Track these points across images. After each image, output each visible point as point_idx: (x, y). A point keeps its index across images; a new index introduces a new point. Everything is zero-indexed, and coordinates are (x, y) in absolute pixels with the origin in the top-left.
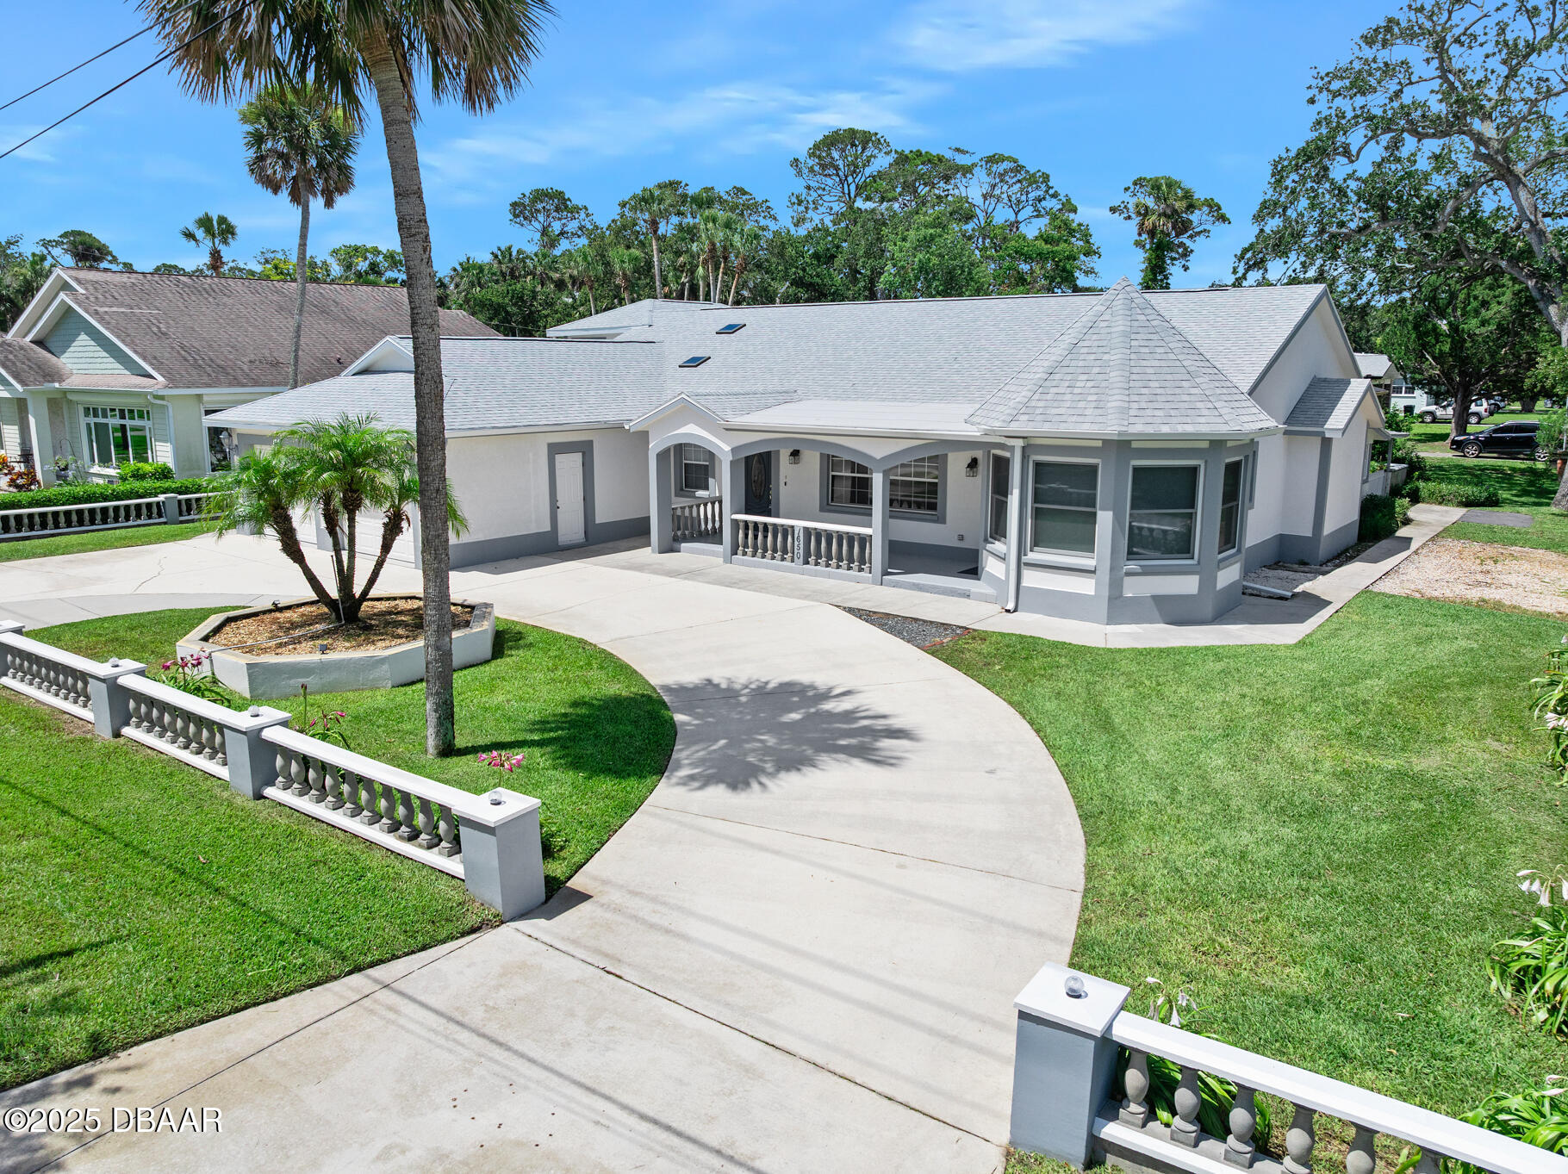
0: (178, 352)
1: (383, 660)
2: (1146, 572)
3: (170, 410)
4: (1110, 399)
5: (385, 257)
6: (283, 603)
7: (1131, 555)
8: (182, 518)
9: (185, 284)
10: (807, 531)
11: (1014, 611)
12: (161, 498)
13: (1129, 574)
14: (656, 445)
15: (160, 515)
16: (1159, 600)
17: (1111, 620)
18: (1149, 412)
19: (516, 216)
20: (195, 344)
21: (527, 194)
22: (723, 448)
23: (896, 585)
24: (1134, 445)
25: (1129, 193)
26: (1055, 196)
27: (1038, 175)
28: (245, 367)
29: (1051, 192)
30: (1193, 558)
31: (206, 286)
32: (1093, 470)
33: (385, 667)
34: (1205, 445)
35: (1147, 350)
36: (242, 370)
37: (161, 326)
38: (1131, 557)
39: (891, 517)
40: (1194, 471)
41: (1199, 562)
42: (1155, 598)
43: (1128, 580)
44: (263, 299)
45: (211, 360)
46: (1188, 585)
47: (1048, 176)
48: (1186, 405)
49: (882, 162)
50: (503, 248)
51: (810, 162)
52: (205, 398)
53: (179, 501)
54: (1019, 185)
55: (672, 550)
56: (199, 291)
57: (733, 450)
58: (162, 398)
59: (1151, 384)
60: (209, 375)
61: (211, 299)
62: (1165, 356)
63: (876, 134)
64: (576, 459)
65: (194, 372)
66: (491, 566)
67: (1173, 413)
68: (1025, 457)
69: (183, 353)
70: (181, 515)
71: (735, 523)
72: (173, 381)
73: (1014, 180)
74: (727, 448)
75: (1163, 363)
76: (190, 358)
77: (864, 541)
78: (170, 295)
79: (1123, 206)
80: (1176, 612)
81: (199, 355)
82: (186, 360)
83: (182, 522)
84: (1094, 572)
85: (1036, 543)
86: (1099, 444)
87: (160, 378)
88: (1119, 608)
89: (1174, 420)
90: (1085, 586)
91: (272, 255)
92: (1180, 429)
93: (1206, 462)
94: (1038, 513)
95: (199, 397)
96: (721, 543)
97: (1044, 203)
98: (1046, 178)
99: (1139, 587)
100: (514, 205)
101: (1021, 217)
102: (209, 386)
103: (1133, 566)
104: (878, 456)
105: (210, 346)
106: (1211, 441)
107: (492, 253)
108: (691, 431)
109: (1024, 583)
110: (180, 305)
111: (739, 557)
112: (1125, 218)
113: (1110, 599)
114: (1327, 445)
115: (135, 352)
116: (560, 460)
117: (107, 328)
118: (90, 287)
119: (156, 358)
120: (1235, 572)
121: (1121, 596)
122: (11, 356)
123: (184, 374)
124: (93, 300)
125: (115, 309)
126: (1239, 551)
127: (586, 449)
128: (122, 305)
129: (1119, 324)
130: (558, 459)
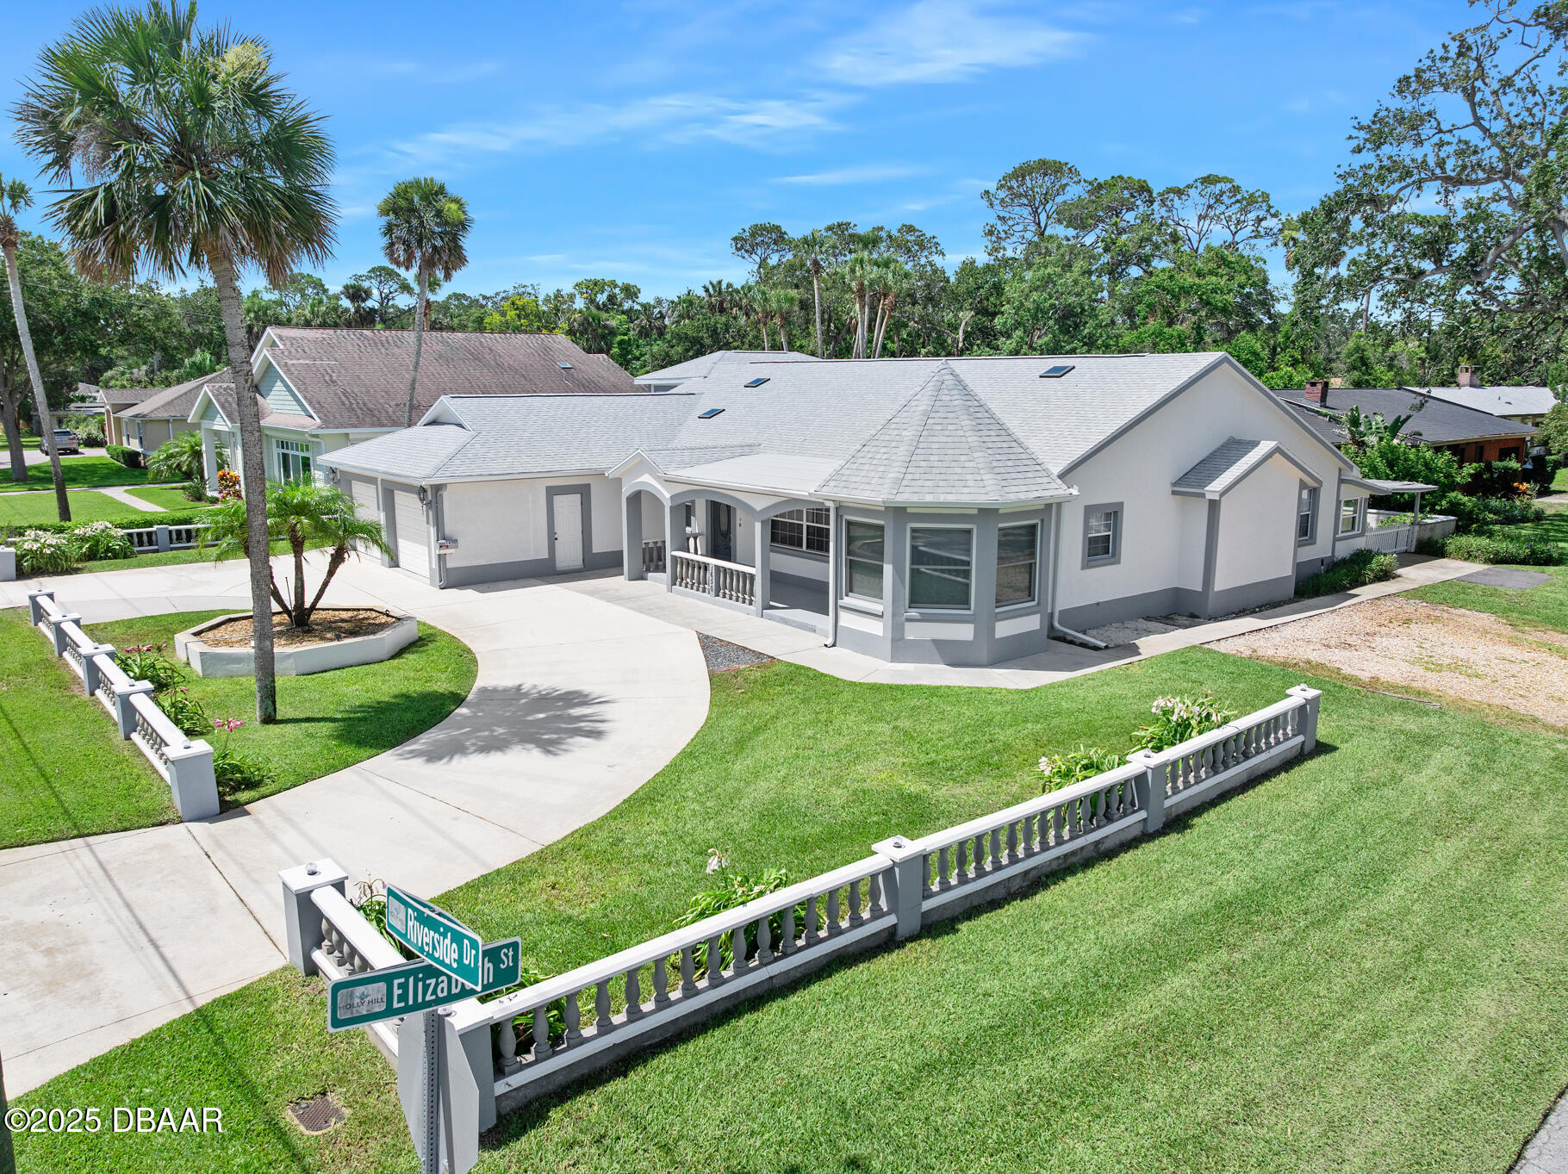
0: (340, 398)
2: (925, 619)
3: (323, 445)
4: (892, 470)
7: (914, 601)
9: (366, 338)
10: (717, 567)
11: (834, 645)
13: (909, 620)
14: (627, 491)
16: (937, 643)
17: (895, 658)
18: (920, 483)
19: (738, 249)
20: (356, 390)
21: (747, 229)
22: (665, 494)
23: (771, 618)
24: (909, 510)
26: (1275, 216)
27: (1257, 194)
28: (390, 410)
29: (1272, 211)
30: (969, 609)
31: (383, 339)
32: (881, 529)
34: (975, 512)
35: (939, 427)
36: (387, 412)
37: (334, 375)
38: (913, 605)
40: (967, 533)
41: (975, 612)
42: (935, 642)
43: (908, 625)
45: (365, 404)
46: (963, 632)
47: (1268, 196)
48: (956, 477)
50: (715, 283)
51: (1002, 194)
52: (351, 437)
54: (1238, 205)
55: (643, 578)
56: (376, 343)
57: (671, 498)
58: (316, 436)
59: (932, 458)
60: (358, 417)
61: (383, 350)
62: (954, 433)
63: (1067, 164)
64: (576, 499)
65: (346, 415)
67: (941, 483)
68: (838, 517)
69: (343, 398)
71: (674, 559)
73: (1233, 200)
74: (668, 496)
75: (949, 439)
76: (347, 402)
77: (752, 579)
78: (350, 348)
80: (954, 655)
81: (356, 400)
84: (882, 616)
85: (850, 589)
86: (883, 509)
87: (318, 420)
88: (900, 648)
89: (939, 490)
90: (876, 628)
92: (942, 498)
93: (978, 526)
94: (852, 565)
95: (347, 434)
96: (665, 574)
98: (1266, 197)
99: (920, 632)
100: (735, 239)
101: (1238, 238)
102: (355, 426)
103: (914, 613)
104: (756, 508)
105: (368, 392)
106: (979, 509)
107: (704, 287)
108: (647, 480)
109: (841, 623)
110: (356, 355)
111: (677, 587)
113: (893, 640)
114: (1214, 506)
115: (305, 398)
116: (559, 500)
117: (289, 378)
118: (288, 343)
119: (319, 403)
120: (1032, 623)
121: (902, 638)
122: (230, 399)
123: (338, 416)
124: (286, 353)
125: (301, 361)
126: (1039, 604)
127: (584, 491)
128: (308, 358)
129: (923, 404)
130: (557, 499)
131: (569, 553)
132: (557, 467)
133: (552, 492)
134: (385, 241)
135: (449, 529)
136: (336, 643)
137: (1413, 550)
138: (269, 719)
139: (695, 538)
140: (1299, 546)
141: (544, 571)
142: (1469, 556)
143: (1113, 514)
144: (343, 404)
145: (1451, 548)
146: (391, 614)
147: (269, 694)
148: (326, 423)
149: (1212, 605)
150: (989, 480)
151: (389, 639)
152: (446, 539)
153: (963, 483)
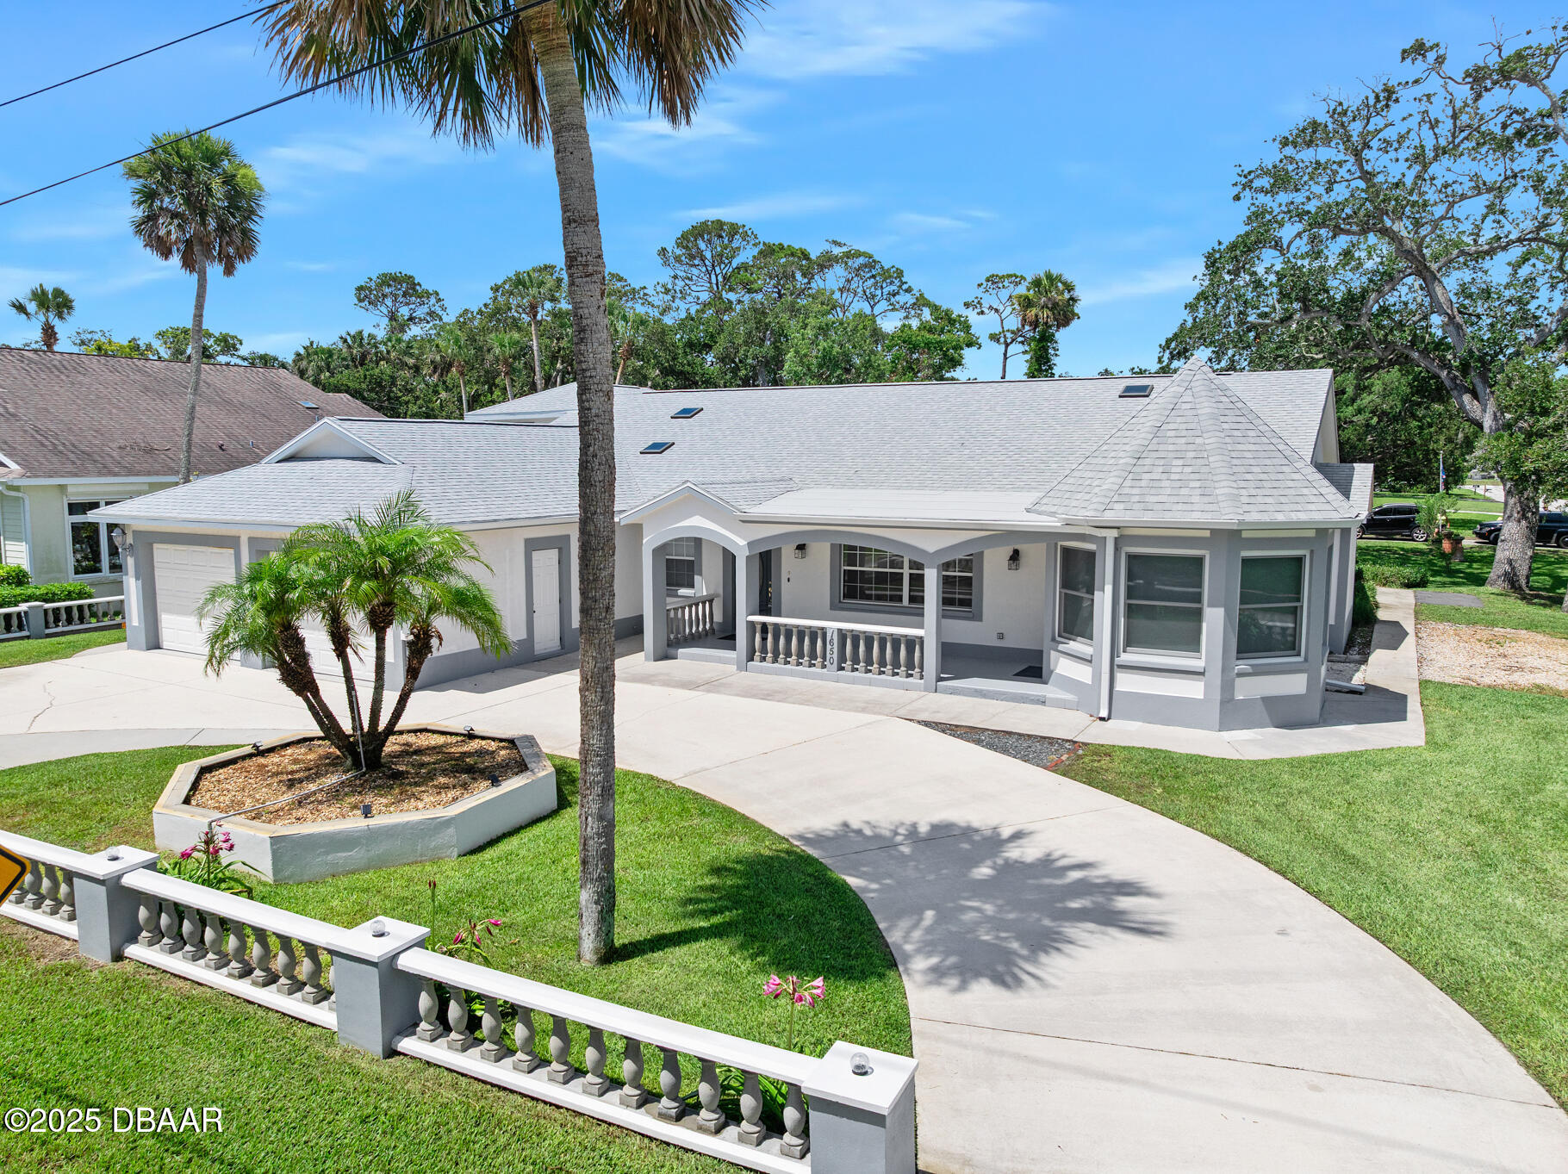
0: (33, 436)
1: (448, 822)
2: (1257, 672)
3: (27, 502)
4: (1217, 485)
5: (217, 341)
6: (266, 743)
8: (48, 631)
9: (30, 360)
10: (842, 635)
11: (1108, 719)
12: (23, 607)
13: (1240, 675)
14: (649, 540)
15: (21, 627)
16: (1269, 702)
17: (1224, 726)
18: (1260, 499)
19: (361, 300)
20: (52, 427)
21: (374, 278)
22: (737, 541)
23: (954, 692)
24: (1245, 535)
25: (982, 289)
26: (909, 290)
27: (892, 270)
28: (115, 454)
29: (905, 287)
30: (1299, 655)
32: (1199, 561)
33: (451, 830)
34: (1312, 534)
36: (112, 457)
37: (8, 406)
38: (1241, 655)
39: (944, 617)
40: (1299, 561)
41: (1306, 660)
42: (1265, 699)
43: (1239, 681)
45: (73, 445)
46: (1295, 684)
47: (902, 272)
48: (1293, 492)
49: (747, 255)
50: (352, 333)
51: (678, 252)
52: (70, 489)
53: (46, 611)
54: (872, 280)
55: (667, 657)
56: (48, 368)
57: (749, 544)
58: (17, 489)
59: (1254, 469)
60: (74, 463)
61: (63, 377)
63: (744, 226)
64: (553, 554)
65: (55, 459)
66: (466, 681)
67: (1283, 499)
69: (39, 437)
70: (47, 627)
71: (751, 625)
72: (30, 469)
73: (868, 275)
74: (742, 542)
75: (1258, 447)
77: (912, 643)
78: (14, 372)
79: (976, 301)
80: (1286, 715)
82: (43, 445)
83: (48, 636)
84: (1202, 674)
85: (1129, 643)
86: (1207, 534)
87: (13, 466)
88: (1232, 714)
90: (1193, 690)
91: (89, 336)
93: (1312, 552)
94: (1131, 611)
95: (62, 488)
96: (734, 648)
97: (897, 297)
98: (900, 273)
99: (1252, 688)
100: (360, 289)
101: (876, 311)
102: (76, 475)
103: (1243, 666)
104: (931, 549)
107: (341, 338)
108: (697, 523)
109: (1118, 687)
110: (28, 382)
112: (978, 314)
113: (1222, 703)
116: (538, 557)
121: (1232, 699)
123: (43, 461)
127: (563, 545)
130: (536, 555)
131: (547, 626)
141: (523, 656)
146: (478, 734)
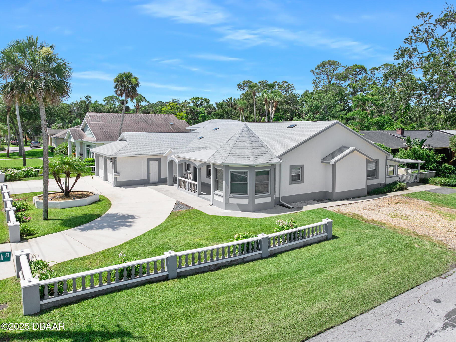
2: (234, 197)
4: (225, 154)
7: (232, 192)
9: (115, 116)
10: (188, 182)
11: (212, 205)
13: (230, 198)
14: (169, 160)
16: (239, 205)
17: (226, 209)
18: (232, 158)
22: (177, 161)
23: (200, 197)
24: (230, 166)
30: (247, 195)
31: (120, 116)
32: (223, 171)
33: (60, 204)
34: (248, 167)
35: (240, 142)
36: (116, 137)
37: (103, 126)
40: (246, 173)
41: (249, 196)
42: (238, 204)
43: (230, 199)
44: (132, 119)
45: (110, 134)
46: (245, 202)
48: (242, 157)
55: (173, 185)
56: (117, 117)
58: (95, 144)
59: (237, 151)
60: (107, 138)
62: (244, 144)
64: (156, 162)
65: (104, 138)
66: (128, 187)
67: (238, 158)
68: (213, 168)
71: (179, 179)
74: (178, 161)
75: (243, 146)
76: (105, 134)
77: (196, 186)
78: (109, 118)
80: (243, 208)
81: (108, 133)
84: (223, 196)
85: (215, 188)
87: (96, 139)
88: (228, 206)
89: (237, 160)
92: (238, 162)
93: (249, 171)
94: (217, 181)
96: (177, 183)
99: (233, 201)
102: (106, 141)
103: (232, 196)
104: (197, 165)
105: (112, 131)
106: (249, 166)
108: (173, 157)
109: (214, 198)
110: (110, 120)
111: (179, 188)
113: (226, 203)
114: (334, 166)
115: (93, 133)
116: (151, 162)
117: (90, 127)
118: (92, 117)
119: (97, 134)
120: (269, 200)
121: (228, 203)
122: (75, 133)
123: (102, 138)
124: (91, 120)
125: (94, 122)
126: (271, 194)
127: (159, 160)
128: (97, 121)
129: (237, 136)
130: (150, 162)
131: (154, 177)
132: (150, 153)
133: (149, 160)
134: (115, 90)
135: (118, 170)
136: (73, 200)
137: (418, 182)
138: (46, 219)
139: (190, 174)
140: (368, 180)
141: (146, 183)
142: (436, 184)
143: (301, 168)
144: (104, 134)
145: (430, 181)
146: (93, 193)
147: (46, 212)
148: (98, 140)
149: (335, 196)
150: (252, 157)
151: (88, 200)
152: (117, 173)
153: (244, 158)
